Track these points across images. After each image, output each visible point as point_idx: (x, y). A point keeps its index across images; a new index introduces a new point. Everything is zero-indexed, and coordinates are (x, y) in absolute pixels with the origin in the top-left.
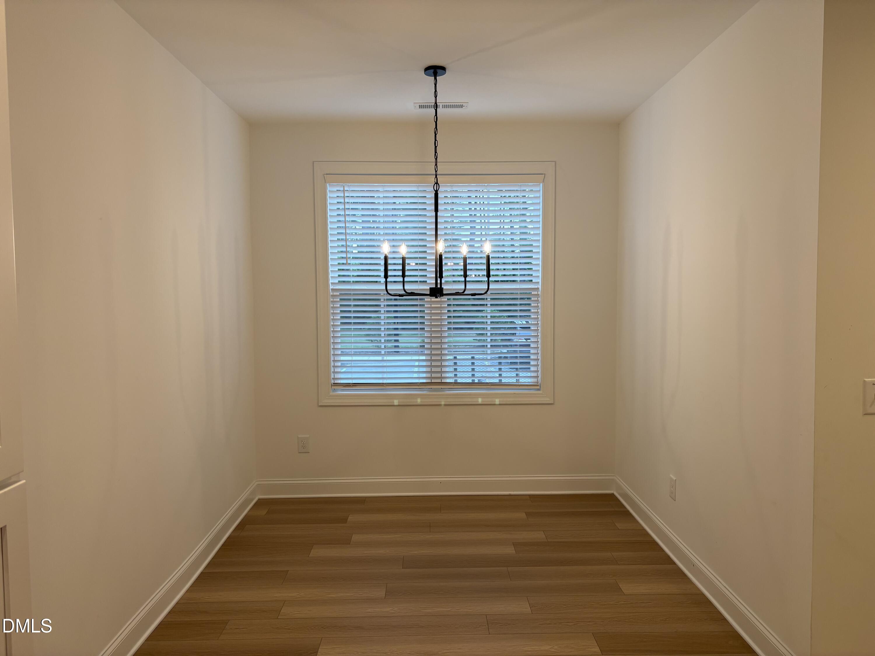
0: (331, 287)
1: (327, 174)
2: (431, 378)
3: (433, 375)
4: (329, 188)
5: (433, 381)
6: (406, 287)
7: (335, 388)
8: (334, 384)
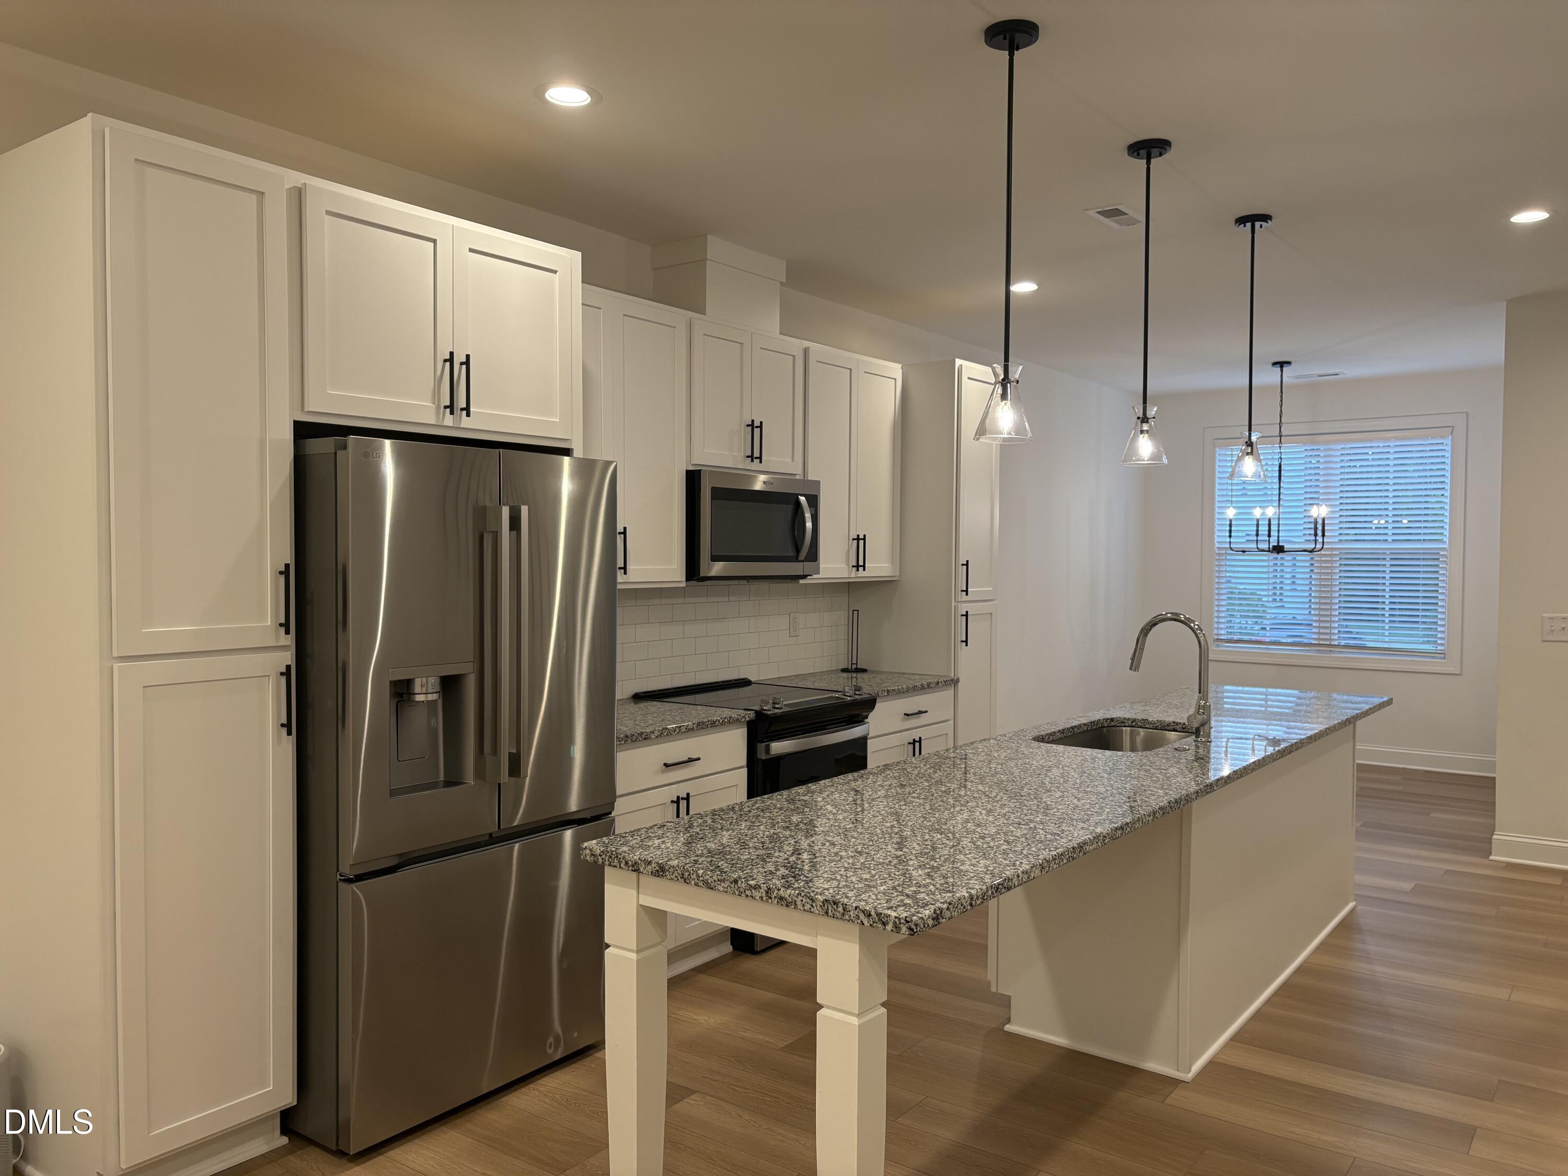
0: (1217, 545)
1: (1216, 439)
2: (1319, 639)
3: (1322, 637)
4: (1218, 451)
5: (1321, 642)
6: (1259, 546)
7: (1219, 643)
8: (1217, 639)
